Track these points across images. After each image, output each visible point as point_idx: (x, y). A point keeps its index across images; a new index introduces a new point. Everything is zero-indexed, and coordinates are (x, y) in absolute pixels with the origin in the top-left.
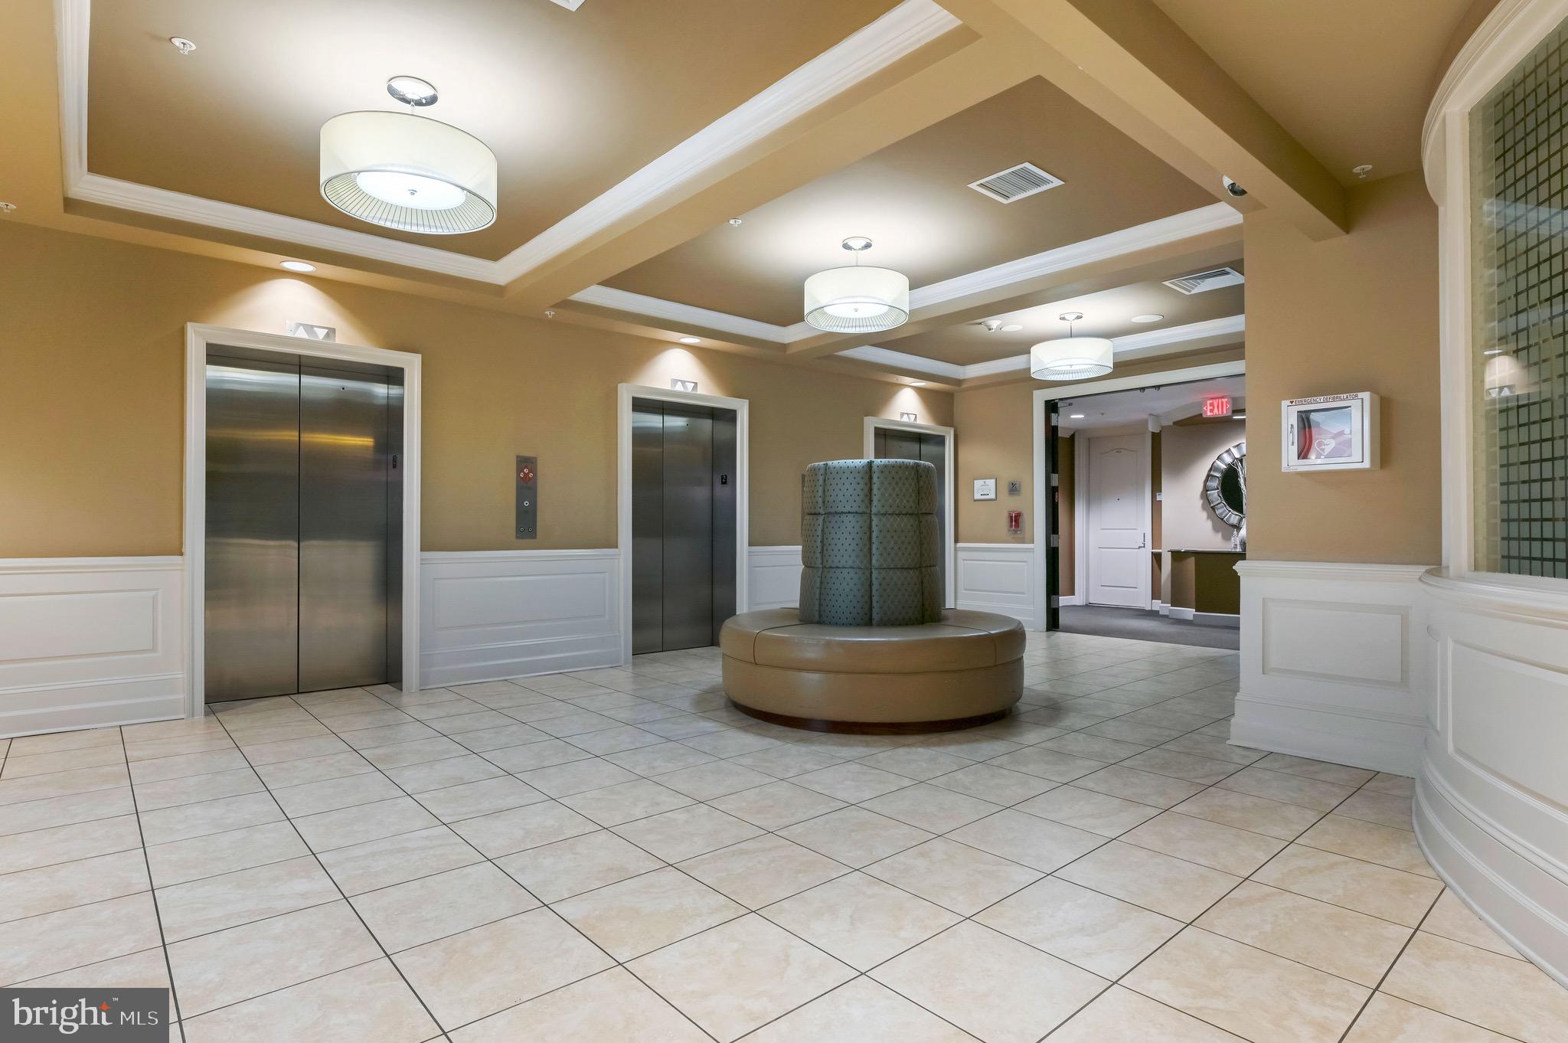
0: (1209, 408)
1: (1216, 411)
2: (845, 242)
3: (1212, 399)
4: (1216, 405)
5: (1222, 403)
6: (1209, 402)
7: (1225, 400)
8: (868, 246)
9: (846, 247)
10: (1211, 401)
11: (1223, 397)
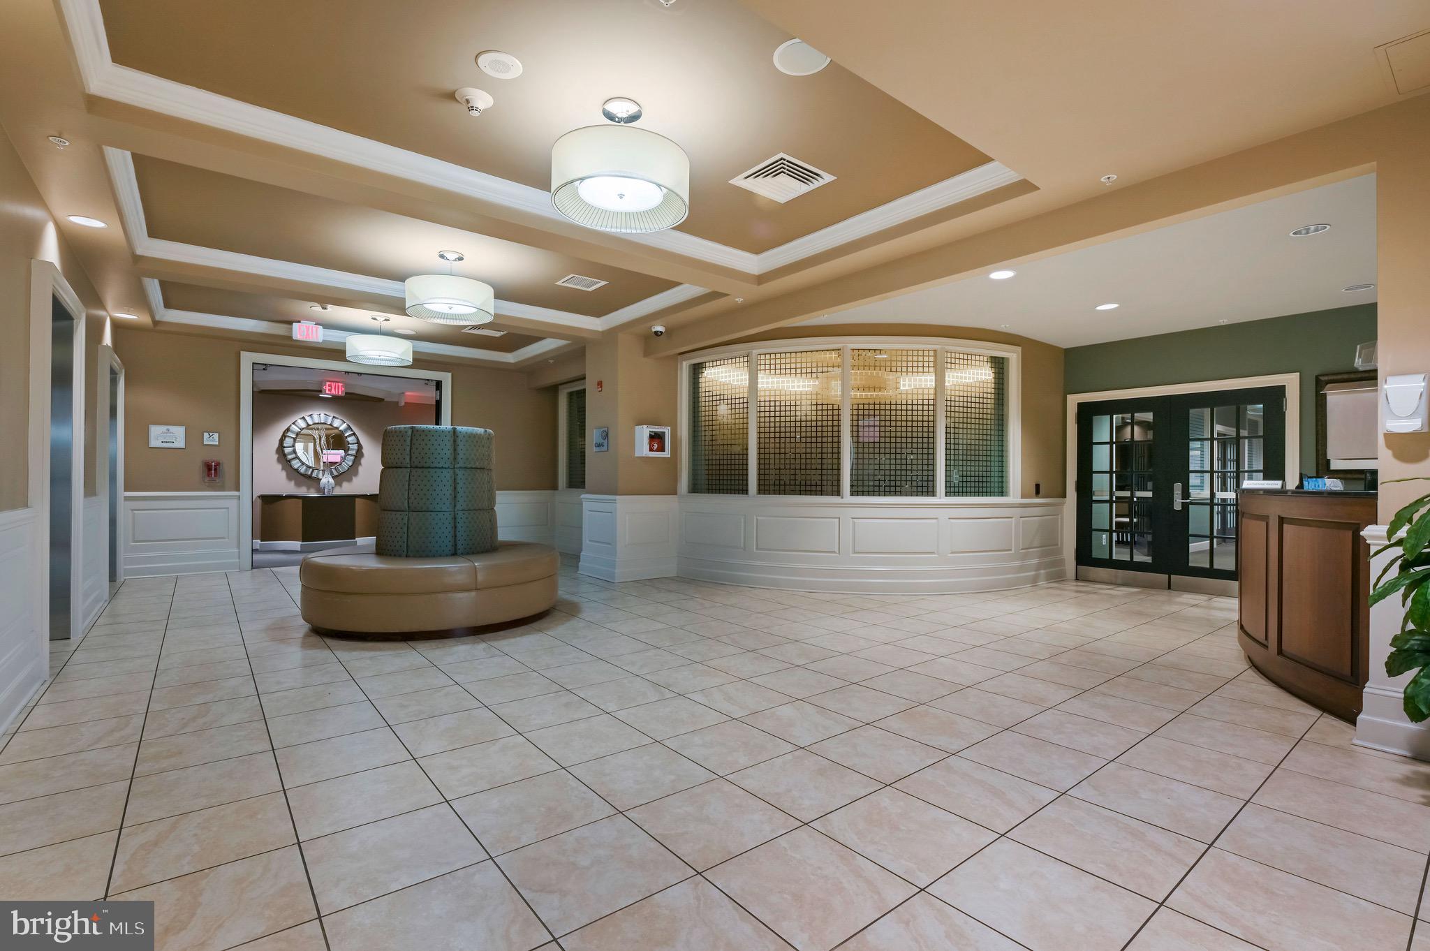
0: (328, 388)
1: (333, 390)
2: (441, 253)
3: (330, 381)
4: (333, 387)
5: (338, 386)
6: (328, 383)
7: (340, 384)
8: (461, 259)
9: (442, 256)
10: (330, 383)
11: (338, 382)
